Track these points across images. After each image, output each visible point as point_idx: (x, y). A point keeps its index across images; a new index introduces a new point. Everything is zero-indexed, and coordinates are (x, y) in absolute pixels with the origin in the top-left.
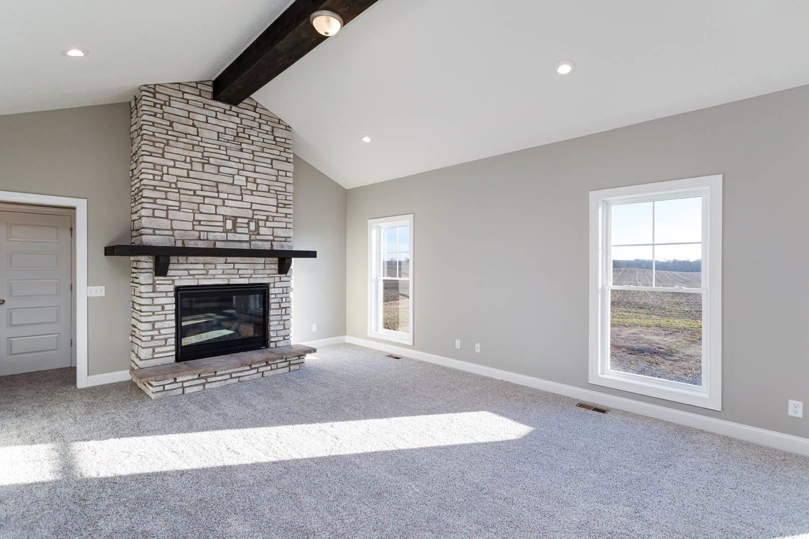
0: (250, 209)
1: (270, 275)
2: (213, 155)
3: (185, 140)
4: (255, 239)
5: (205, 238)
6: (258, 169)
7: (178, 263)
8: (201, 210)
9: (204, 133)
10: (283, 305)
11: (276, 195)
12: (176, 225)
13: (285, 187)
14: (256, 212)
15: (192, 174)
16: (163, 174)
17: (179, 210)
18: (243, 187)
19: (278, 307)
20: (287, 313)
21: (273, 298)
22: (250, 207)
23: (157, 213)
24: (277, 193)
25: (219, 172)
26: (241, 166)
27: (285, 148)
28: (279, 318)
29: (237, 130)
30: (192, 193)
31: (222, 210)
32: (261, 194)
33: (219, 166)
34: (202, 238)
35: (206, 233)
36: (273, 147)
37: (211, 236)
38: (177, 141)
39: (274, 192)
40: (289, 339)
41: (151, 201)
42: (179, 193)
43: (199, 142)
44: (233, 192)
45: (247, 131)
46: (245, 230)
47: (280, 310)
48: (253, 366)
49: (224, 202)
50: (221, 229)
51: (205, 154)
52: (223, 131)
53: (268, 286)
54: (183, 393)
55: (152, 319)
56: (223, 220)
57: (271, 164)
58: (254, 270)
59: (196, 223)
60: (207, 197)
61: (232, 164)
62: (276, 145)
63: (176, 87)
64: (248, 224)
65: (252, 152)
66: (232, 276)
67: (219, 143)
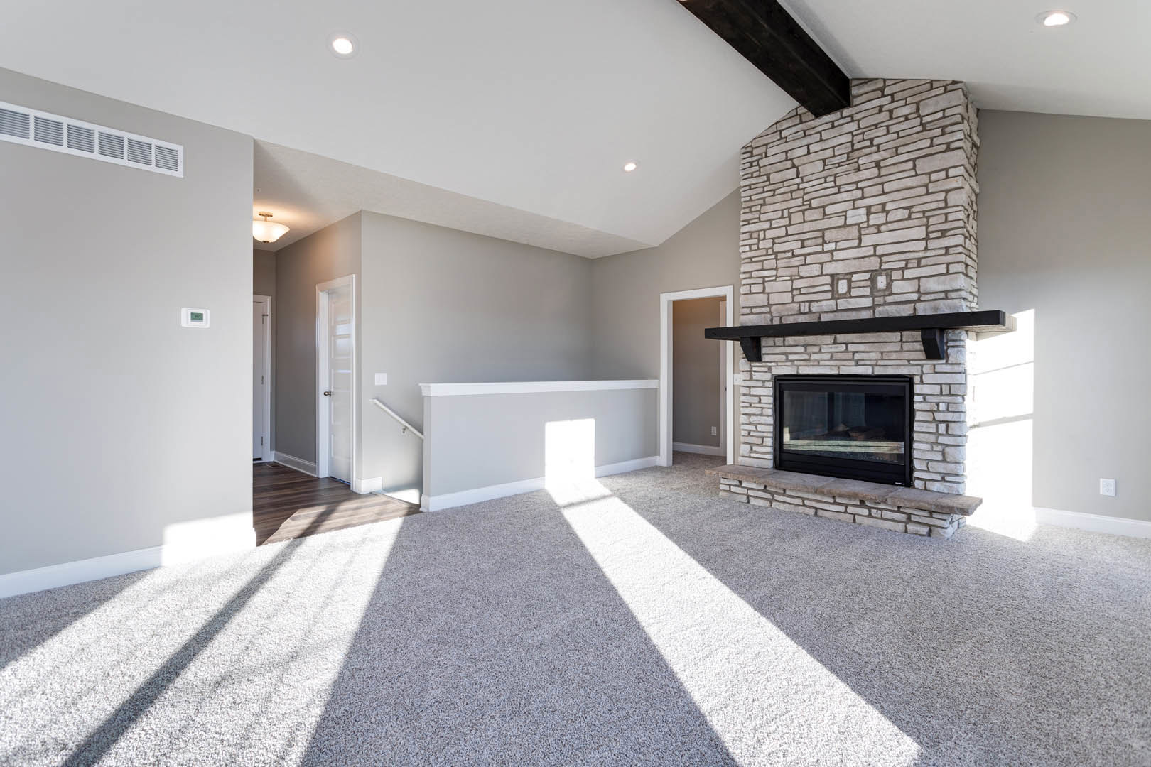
0: (874, 255)
1: (911, 362)
2: (816, 194)
3: (782, 190)
4: (882, 302)
5: (807, 310)
6: (887, 188)
7: (775, 346)
8: (801, 274)
9: (805, 170)
10: (939, 416)
11: (925, 220)
12: (775, 299)
13: (945, 200)
14: (884, 259)
15: (791, 230)
16: (759, 241)
17: (775, 281)
18: (861, 226)
19: (931, 419)
20: (950, 432)
21: (920, 402)
22: (872, 252)
23: (754, 288)
24: (927, 214)
25: (825, 214)
26: (858, 194)
27: (943, 128)
28: (932, 438)
29: (852, 142)
30: (790, 254)
31: (830, 268)
32: (895, 226)
33: (824, 207)
34: (802, 311)
35: (807, 304)
36: (915, 137)
37: (815, 307)
38: (774, 195)
39: (921, 215)
40: (959, 482)
41: (748, 275)
42: (776, 259)
43: (798, 184)
44: (844, 238)
45: (868, 135)
46: (867, 291)
47: (934, 425)
48: (838, 500)
49: (832, 256)
50: (829, 295)
51: (806, 197)
52: (832, 154)
53: (909, 380)
54: (748, 502)
55: (748, 411)
56: (833, 281)
57: (914, 168)
58: (882, 353)
59: (795, 293)
60: (809, 254)
61: (844, 196)
62: (925, 130)
63: (774, 129)
64: (873, 280)
65: (877, 164)
66: (844, 363)
67: (825, 173)
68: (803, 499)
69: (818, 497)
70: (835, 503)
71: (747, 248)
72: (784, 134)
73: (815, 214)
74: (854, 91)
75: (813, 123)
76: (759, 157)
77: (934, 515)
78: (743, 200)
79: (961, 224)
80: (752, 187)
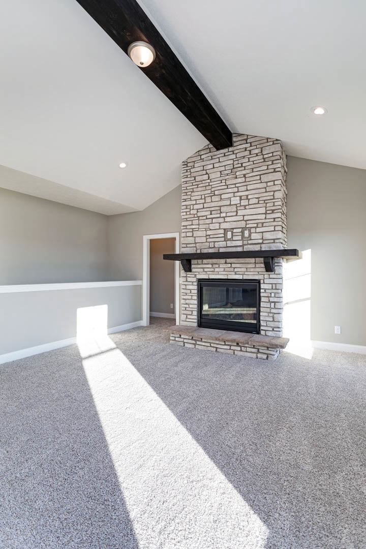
0: (243, 220)
1: (260, 273)
2: (217, 188)
3: (201, 185)
4: (247, 243)
5: (213, 246)
6: (249, 188)
7: (198, 264)
8: (210, 228)
9: (212, 176)
10: (271, 299)
11: (265, 204)
12: (198, 240)
13: (273, 195)
14: (248, 222)
15: (206, 205)
16: (190, 210)
17: (198, 231)
18: (238, 205)
19: (268, 301)
20: (276, 307)
21: (263, 292)
22: (242, 219)
23: (188, 234)
24: (266, 202)
25: (221, 199)
26: (236, 190)
27: (273, 161)
28: (268, 310)
29: (233, 164)
30: (205, 218)
31: (224, 226)
32: (252, 206)
33: (221, 195)
34: (211, 247)
35: (213, 243)
36: (261, 164)
37: (217, 245)
38: (197, 187)
39: (263, 202)
40: (279, 331)
41: (185, 227)
42: (199, 220)
43: (209, 183)
44: (230, 211)
45: (240, 161)
46: (240, 238)
47: (269, 304)
48: (227, 343)
49: (225, 219)
50: (223, 239)
51: (213, 190)
52: (224, 169)
54: (184, 346)
55: (185, 297)
56: (225, 232)
57: (260, 179)
58: (247, 268)
59: (208, 237)
60: (214, 218)
61: (230, 190)
62: (265, 161)
63: (198, 154)
64: (243, 232)
65: (244, 176)
66: (230, 273)
67: (221, 178)
68: (210, 343)
69: (217, 342)
70: (225, 345)
71: (185, 214)
72: (202, 157)
73: (217, 198)
74: (234, 139)
75: (216, 153)
76: (190, 168)
77: (269, 349)
78: (183, 189)
79: (280, 207)
80: (187, 182)
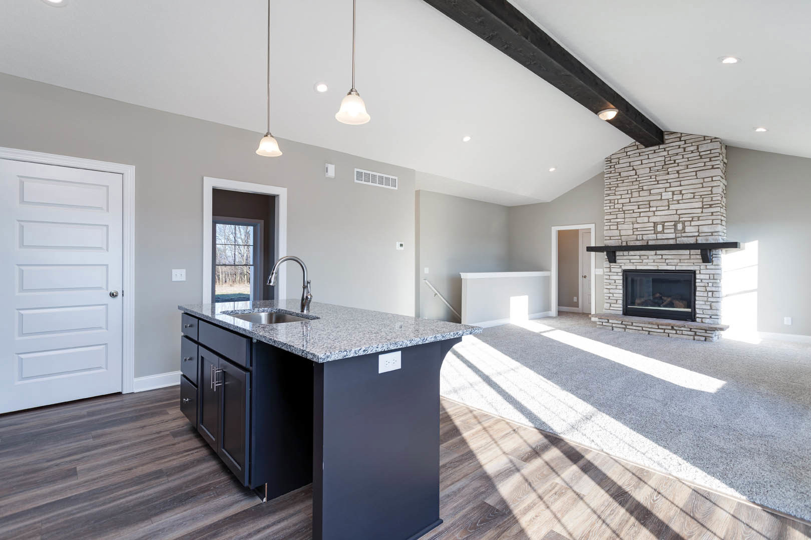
0: (676, 214)
1: (695, 264)
2: (645, 184)
3: (627, 181)
4: (680, 236)
5: (641, 239)
6: (683, 183)
7: (624, 255)
8: (638, 221)
9: (640, 172)
10: (708, 289)
11: (701, 199)
12: (623, 233)
13: (711, 191)
14: (681, 216)
15: (632, 200)
16: (615, 204)
17: (623, 224)
18: (669, 200)
19: (705, 290)
20: (714, 296)
21: (699, 282)
22: (675, 213)
23: (612, 227)
24: (702, 197)
25: (650, 194)
27: (710, 158)
28: (705, 299)
29: (665, 160)
30: (632, 212)
31: (653, 219)
32: (687, 201)
33: (650, 190)
34: (638, 239)
35: (641, 236)
36: (697, 161)
37: (645, 237)
38: (623, 183)
39: (699, 197)
40: (718, 319)
41: (608, 221)
42: (624, 213)
43: (636, 178)
44: (661, 205)
45: (673, 158)
46: (673, 231)
47: (706, 293)
48: (660, 327)
49: (654, 213)
50: (653, 232)
51: (640, 185)
52: (654, 165)
53: (694, 272)
54: (613, 330)
55: (608, 287)
56: (654, 225)
57: (696, 175)
58: (680, 260)
59: (634, 230)
60: (642, 212)
61: (660, 186)
62: (701, 158)
63: (623, 151)
64: (675, 225)
65: (678, 172)
66: (660, 264)
67: (651, 174)
68: (642, 327)
69: (650, 326)
70: (659, 328)
71: (608, 208)
72: (628, 153)
73: (646, 193)
74: (666, 137)
75: (644, 150)
76: (615, 164)
77: (708, 332)
78: (606, 184)
79: (719, 202)
80: (611, 178)
